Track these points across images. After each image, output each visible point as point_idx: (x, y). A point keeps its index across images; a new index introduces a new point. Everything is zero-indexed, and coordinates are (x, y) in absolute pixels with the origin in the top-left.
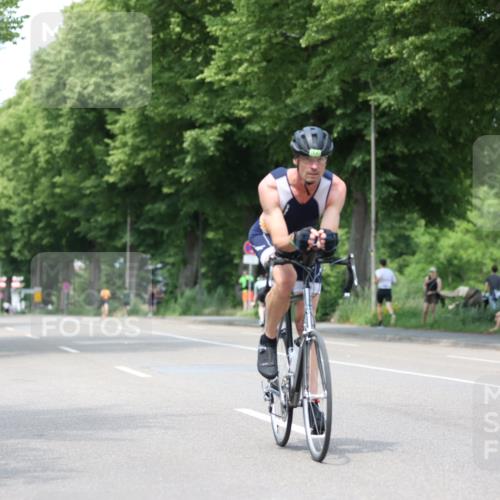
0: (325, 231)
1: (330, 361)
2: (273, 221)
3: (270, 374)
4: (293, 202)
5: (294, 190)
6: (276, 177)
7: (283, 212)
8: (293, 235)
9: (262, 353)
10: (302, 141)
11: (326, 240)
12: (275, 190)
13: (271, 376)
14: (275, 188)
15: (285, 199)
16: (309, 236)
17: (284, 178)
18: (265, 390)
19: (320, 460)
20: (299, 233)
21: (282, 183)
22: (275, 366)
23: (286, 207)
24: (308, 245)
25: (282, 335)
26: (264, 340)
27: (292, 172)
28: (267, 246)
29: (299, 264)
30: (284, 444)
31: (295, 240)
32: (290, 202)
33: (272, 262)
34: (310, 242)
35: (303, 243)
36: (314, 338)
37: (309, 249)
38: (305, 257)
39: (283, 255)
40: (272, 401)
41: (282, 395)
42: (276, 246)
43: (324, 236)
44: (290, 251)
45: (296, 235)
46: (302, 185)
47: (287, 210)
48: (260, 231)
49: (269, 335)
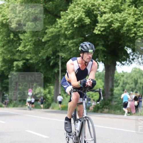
0: (92, 80)
1: (94, 126)
3: (69, 131)
4: (79, 69)
5: (80, 65)
6: (73, 60)
7: (75, 73)
8: (80, 81)
9: (66, 123)
10: (85, 47)
11: (92, 83)
13: (69, 132)
14: (73, 64)
15: (76, 68)
16: (86, 82)
17: (76, 60)
18: (66, 136)
20: (82, 81)
21: (75, 62)
22: (71, 128)
23: (76, 71)
24: (86, 85)
25: (72, 117)
26: (67, 119)
27: (79, 59)
28: (69, 86)
29: (82, 91)
31: (81, 83)
32: (78, 70)
33: (72, 91)
34: (86, 84)
35: (84, 84)
36: (87, 118)
37: (86, 86)
38: (84, 89)
39: (76, 89)
40: (69, 140)
41: (74, 138)
42: (73, 86)
43: (91, 82)
44: (78, 87)
45: (81, 81)
46: (83, 63)
47: (77, 72)
48: (66, 80)
49: (69, 117)
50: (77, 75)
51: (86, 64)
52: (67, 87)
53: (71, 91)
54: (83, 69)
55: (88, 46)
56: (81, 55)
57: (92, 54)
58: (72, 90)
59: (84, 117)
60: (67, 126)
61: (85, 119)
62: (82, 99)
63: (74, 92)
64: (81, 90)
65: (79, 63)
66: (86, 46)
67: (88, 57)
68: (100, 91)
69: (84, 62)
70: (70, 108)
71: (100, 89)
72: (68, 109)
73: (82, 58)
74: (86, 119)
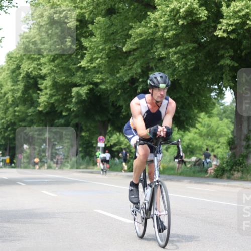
0: (166, 127)
1: (169, 194)
2: (137, 122)
3: (135, 202)
4: (148, 112)
5: (149, 106)
6: (140, 99)
7: (143, 117)
8: (148, 129)
9: (131, 191)
10: (155, 80)
11: (166, 132)
12: (139, 106)
13: (136, 204)
14: (139, 105)
15: (144, 110)
17: (144, 99)
18: (132, 210)
19: (164, 247)
20: (152, 128)
22: (138, 197)
24: (157, 135)
25: (140, 181)
26: (132, 184)
27: (148, 96)
28: (134, 135)
29: (152, 144)
30: (142, 237)
31: (150, 132)
33: (138, 144)
34: (158, 133)
35: (154, 133)
36: (160, 183)
38: (155, 141)
39: (143, 140)
40: (136, 215)
41: (142, 212)
42: (139, 135)
43: (165, 129)
44: (147, 137)
45: (150, 129)
46: (153, 103)
47: (145, 116)
48: (130, 127)
49: (135, 182)
50: (145, 120)
51: (158, 104)
53: (136, 143)
54: (154, 111)
55: (159, 79)
56: (150, 91)
57: (166, 91)
58: (137, 141)
59: (155, 180)
60: (133, 195)
61: (156, 184)
62: (152, 154)
63: (140, 144)
64: (151, 142)
65: (149, 103)
66: (156, 78)
67: (159, 95)
68: (178, 144)
71: (178, 141)
72: (134, 170)
73: (152, 95)
74: (158, 185)
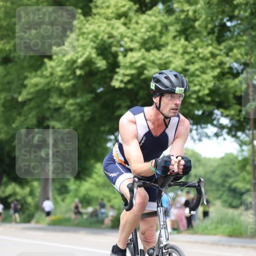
0: (183, 158)
5: (150, 124)
6: (134, 114)
7: (140, 144)
8: (153, 161)
10: (166, 82)
11: (184, 165)
15: (142, 131)
20: (160, 160)
21: (140, 118)
23: (142, 139)
24: (169, 170)
26: (116, 250)
28: (121, 173)
31: (156, 166)
32: (146, 135)
33: (135, 185)
36: (169, 250)
49: (121, 246)
52: (117, 177)
58: (134, 181)
59: (161, 245)
61: (164, 251)
63: (139, 186)
64: (155, 183)
65: (150, 120)
67: (173, 106)
68: (199, 186)
69: (161, 117)
70: (125, 225)
71: (200, 181)
73: (158, 108)
74: (167, 252)
